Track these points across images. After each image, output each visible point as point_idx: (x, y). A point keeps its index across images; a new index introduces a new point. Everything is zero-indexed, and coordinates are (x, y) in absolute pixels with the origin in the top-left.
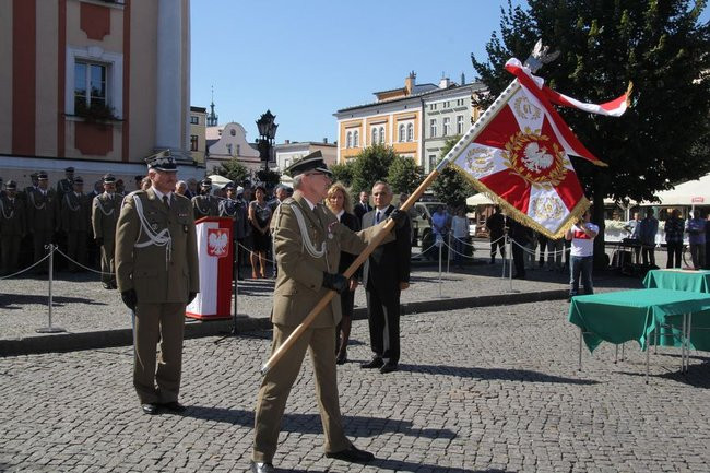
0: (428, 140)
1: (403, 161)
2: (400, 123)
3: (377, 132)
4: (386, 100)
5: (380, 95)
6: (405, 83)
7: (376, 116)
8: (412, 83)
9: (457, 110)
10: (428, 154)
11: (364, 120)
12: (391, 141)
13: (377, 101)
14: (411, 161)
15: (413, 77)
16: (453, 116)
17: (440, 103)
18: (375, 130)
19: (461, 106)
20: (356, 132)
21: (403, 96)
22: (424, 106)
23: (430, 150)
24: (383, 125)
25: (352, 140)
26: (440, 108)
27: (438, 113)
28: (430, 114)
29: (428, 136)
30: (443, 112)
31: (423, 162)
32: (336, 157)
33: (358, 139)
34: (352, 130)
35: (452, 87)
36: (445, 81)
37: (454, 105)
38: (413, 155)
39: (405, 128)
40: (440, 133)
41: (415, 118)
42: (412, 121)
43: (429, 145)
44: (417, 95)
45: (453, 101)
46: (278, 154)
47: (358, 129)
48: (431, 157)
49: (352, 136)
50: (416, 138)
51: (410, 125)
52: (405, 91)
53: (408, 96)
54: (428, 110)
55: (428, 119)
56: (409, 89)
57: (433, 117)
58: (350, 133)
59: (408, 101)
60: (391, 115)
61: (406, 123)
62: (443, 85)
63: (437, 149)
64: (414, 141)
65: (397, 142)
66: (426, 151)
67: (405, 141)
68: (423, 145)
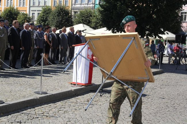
0: (31, 7)
1: (24, 14)
3: (9, 1)
10: (31, 12)
14: (26, 15)
23: (32, 11)
29: (32, 5)
38: (25, 12)
39: (22, 1)
40: (37, 4)
43: (32, 9)
48: (33, 13)
50: (27, 5)
63: (35, 11)
64: (25, 6)
65: (18, 6)
66: (31, 11)
67: (22, 6)
68: (29, 9)
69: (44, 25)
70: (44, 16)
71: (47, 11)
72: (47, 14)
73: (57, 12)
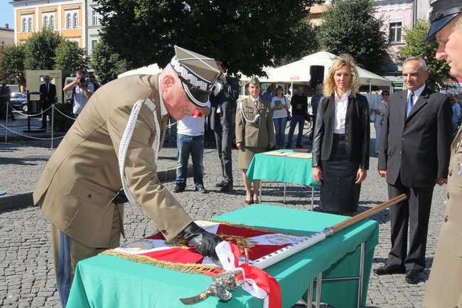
0: (93, 27)
2: (67, 12)
3: (48, 19)
7: (46, 6)
10: (90, 39)
11: (37, 8)
12: (60, 28)
18: (46, 17)
20: (30, 19)
23: (92, 36)
24: (53, 14)
25: (27, 26)
27: (98, 5)
29: (90, 24)
31: (86, 45)
32: (14, 39)
33: (32, 25)
34: (27, 17)
38: (77, 40)
39: (71, 17)
41: (79, 8)
42: (77, 11)
43: (91, 32)
47: (31, 16)
48: (93, 41)
49: (27, 22)
50: (81, 25)
51: (75, 14)
54: (90, 3)
58: (24, 20)
60: (60, 5)
61: (72, 13)
64: (79, 28)
65: (65, 29)
66: (89, 37)
67: (72, 27)
68: (86, 32)
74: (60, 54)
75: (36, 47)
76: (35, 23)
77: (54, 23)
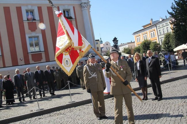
1: (153, 43)
3: (145, 36)
4: (145, 28)
5: (144, 26)
6: (150, 22)
7: (143, 32)
8: (152, 22)
9: (166, 26)
10: (160, 40)
11: (141, 34)
12: (149, 38)
13: (143, 28)
14: (155, 42)
15: (152, 20)
16: (165, 28)
17: (161, 25)
18: (144, 36)
19: (167, 25)
20: (139, 38)
21: (150, 25)
22: (156, 27)
23: (160, 38)
24: (146, 34)
25: (139, 40)
26: (161, 26)
27: (161, 28)
28: (158, 29)
29: (159, 34)
30: (162, 27)
31: (159, 42)
32: (135, 45)
34: (138, 37)
35: (163, 20)
36: (161, 19)
37: (165, 25)
38: (156, 41)
39: (152, 34)
40: (162, 33)
41: (155, 30)
42: (154, 32)
43: (160, 37)
44: (154, 24)
45: (164, 24)
46: (119, 47)
48: (161, 40)
49: (138, 39)
50: (156, 36)
51: (154, 33)
52: (150, 24)
53: (152, 25)
54: (158, 28)
55: (158, 30)
56: (151, 23)
57: (159, 29)
58: (137, 38)
59: (152, 27)
60: (148, 31)
61: (152, 32)
62: (161, 20)
63: (162, 38)
65: (151, 38)
67: (153, 37)
68: (158, 37)
69: (168, 46)
70: (166, 40)
71: (168, 36)
72: (168, 38)
73: (174, 35)
74: (152, 46)
75: (144, 46)
76: (141, 39)
77: (147, 37)
